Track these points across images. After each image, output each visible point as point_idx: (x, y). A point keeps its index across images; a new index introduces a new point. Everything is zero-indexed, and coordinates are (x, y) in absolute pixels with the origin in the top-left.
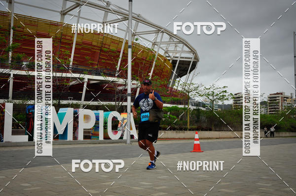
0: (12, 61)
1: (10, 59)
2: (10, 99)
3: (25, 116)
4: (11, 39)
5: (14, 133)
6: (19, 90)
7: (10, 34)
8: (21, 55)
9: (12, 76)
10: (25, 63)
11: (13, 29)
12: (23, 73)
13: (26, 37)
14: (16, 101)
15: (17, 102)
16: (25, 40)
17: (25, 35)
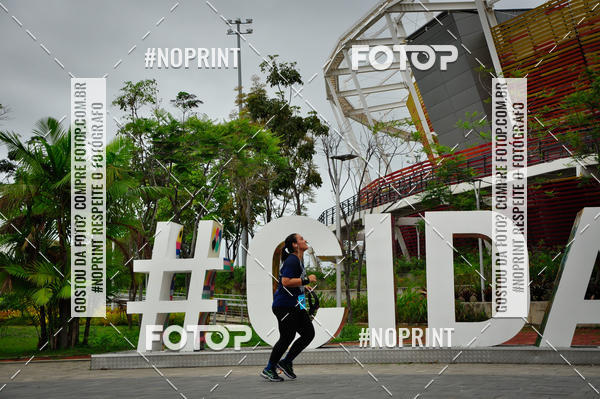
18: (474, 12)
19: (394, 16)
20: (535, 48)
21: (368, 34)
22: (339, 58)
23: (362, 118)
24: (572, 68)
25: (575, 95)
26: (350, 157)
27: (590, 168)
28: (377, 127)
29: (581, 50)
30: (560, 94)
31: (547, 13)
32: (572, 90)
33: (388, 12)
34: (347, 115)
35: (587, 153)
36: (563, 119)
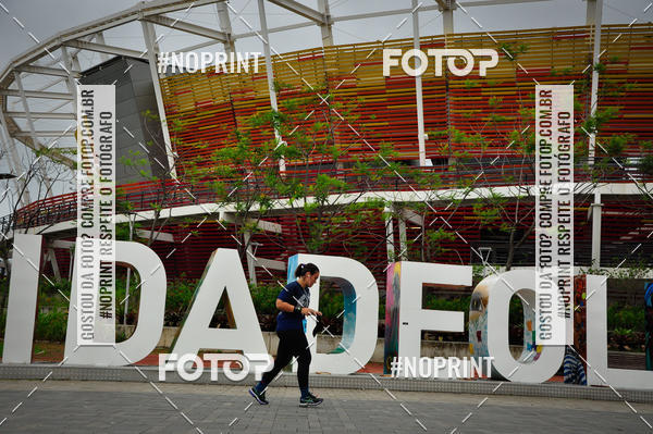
0: (596, 160)
1: (592, 154)
2: (596, 265)
3: (642, 314)
4: (594, 98)
5: (614, 362)
6: (618, 239)
7: (590, 85)
8: (620, 139)
9: (598, 200)
10: (633, 161)
11: (598, 68)
12: (629, 189)
13: (635, 87)
14: (611, 270)
15: (617, 272)
16: (632, 94)
17: (631, 80)
18: (146, 62)
19: (70, 50)
20: (196, 104)
21: (42, 62)
22: (10, 79)
23: (27, 140)
24: (224, 127)
25: (223, 150)
26: (9, 176)
27: (229, 214)
28: (42, 151)
29: (233, 113)
30: (212, 147)
31: (208, 76)
32: (222, 146)
33: (64, 45)
34: (12, 135)
35: (229, 201)
36: (213, 169)
